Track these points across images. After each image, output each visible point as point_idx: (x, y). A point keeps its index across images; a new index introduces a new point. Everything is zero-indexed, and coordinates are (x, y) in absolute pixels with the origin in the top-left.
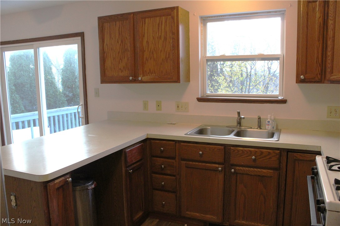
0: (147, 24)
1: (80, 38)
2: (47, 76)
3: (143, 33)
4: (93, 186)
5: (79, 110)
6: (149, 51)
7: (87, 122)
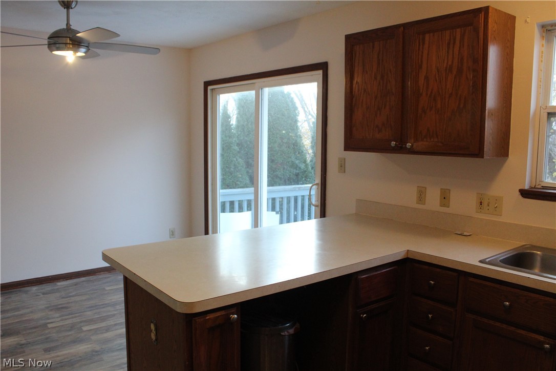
0: (426, 46)
1: (321, 72)
2: (290, 132)
3: (420, 61)
4: (291, 331)
5: (313, 192)
6: (428, 95)
7: (323, 214)
